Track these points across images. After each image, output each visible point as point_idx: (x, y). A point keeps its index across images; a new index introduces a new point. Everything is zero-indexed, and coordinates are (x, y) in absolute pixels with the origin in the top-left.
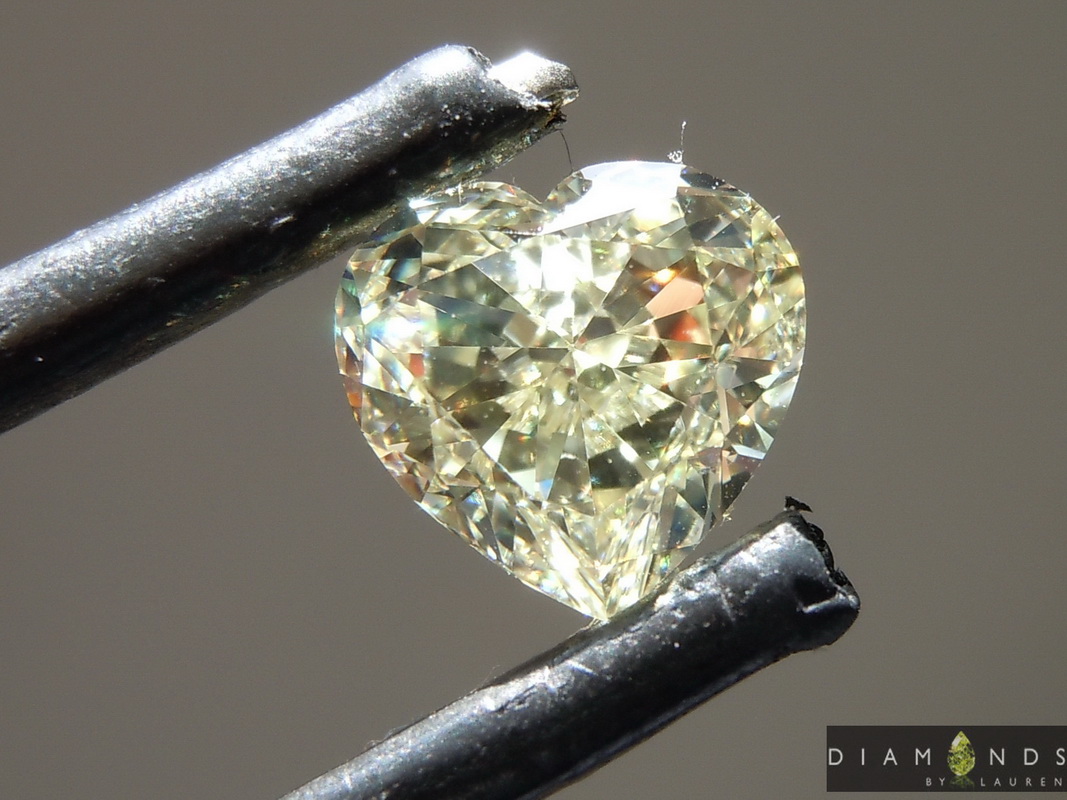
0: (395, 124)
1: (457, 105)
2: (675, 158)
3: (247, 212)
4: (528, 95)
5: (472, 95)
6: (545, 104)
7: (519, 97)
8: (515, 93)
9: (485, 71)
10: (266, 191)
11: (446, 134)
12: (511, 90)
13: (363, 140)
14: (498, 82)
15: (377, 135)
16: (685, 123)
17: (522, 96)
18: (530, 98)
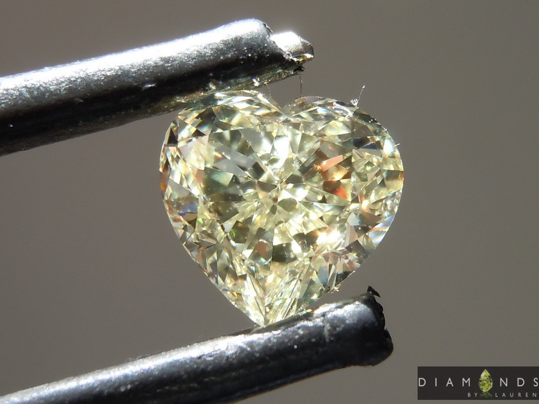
0: (219, 51)
1: (251, 48)
2: (354, 103)
3: (132, 77)
4: (288, 53)
5: (259, 46)
6: (295, 60)
7: (283, 53)
8: (282, 50)
9: (269, 36)
10: (145, 69)
11: (242, 62)
12: (280, 48)
13: (200, 55)
14: (274, 43)
15: (207, 54)
16: (364, 87)
17: (285, 53)
18: (289, 55)
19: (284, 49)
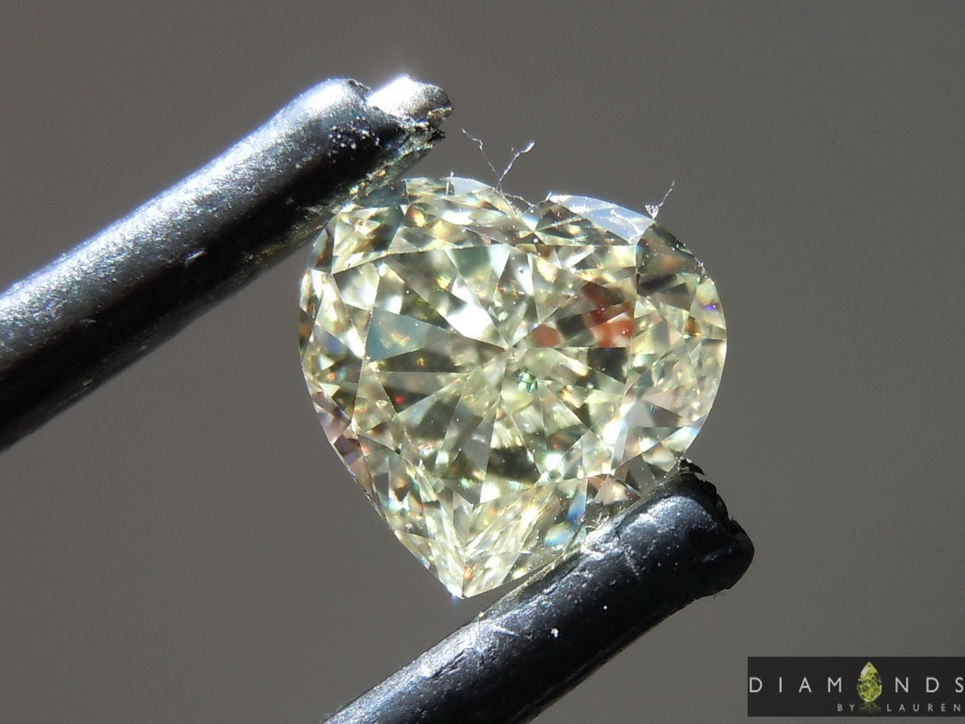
0: (288, 157)
3: (163, 252)
4: (405, 118)
6: (422, 125)
7: (398, 121)
8: (395, 117)
9: (364, 100)
10: (178, 230)
11: (334, 162)
12: (390, 115)
13: (260, 174)
14: (377, 109)
15: (272, 168)
17: (401, 119)
18: (408, 120)
19: (397, 114)
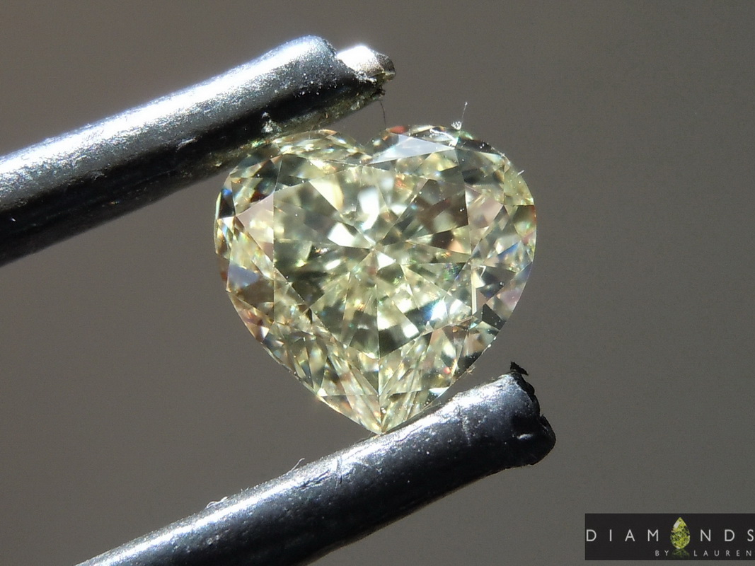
0: (271, 84)
1: (312, 73)
2: (456, 126)
4: (360, 73)
5: (323, 69)
6: (372, 80)
7: (355, 74)
8: (352, 70)
9: (334, 54)
10: (178, 121)
11: (303, 93)
12: (350, 68)
13: (249, 93)
14: (341, 62)
15: (256, 90)
16: (466, 104)
17: (357, 73)
18: (362, 75)
19: (356, 69)
